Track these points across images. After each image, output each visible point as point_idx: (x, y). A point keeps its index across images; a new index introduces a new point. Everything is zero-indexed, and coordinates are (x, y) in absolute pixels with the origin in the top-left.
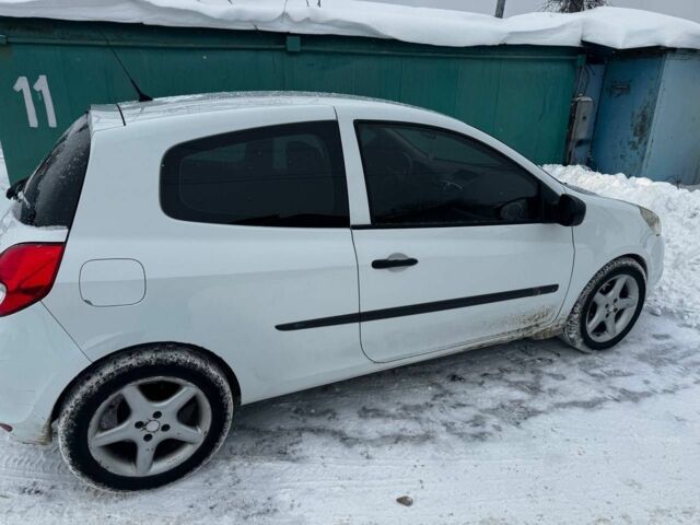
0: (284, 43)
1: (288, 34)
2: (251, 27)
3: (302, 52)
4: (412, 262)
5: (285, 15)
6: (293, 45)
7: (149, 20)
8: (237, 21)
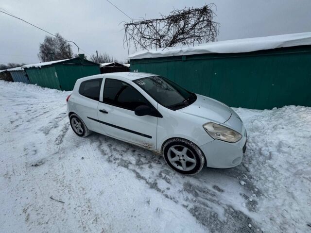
0: (181, 58)
1: (182, 56)
2: (172, 55)
3: (186, 60)
4: (107, 113)
5: (181, 51)
6: (184, 59)
7: (152, 57)
8: (169, 54)
